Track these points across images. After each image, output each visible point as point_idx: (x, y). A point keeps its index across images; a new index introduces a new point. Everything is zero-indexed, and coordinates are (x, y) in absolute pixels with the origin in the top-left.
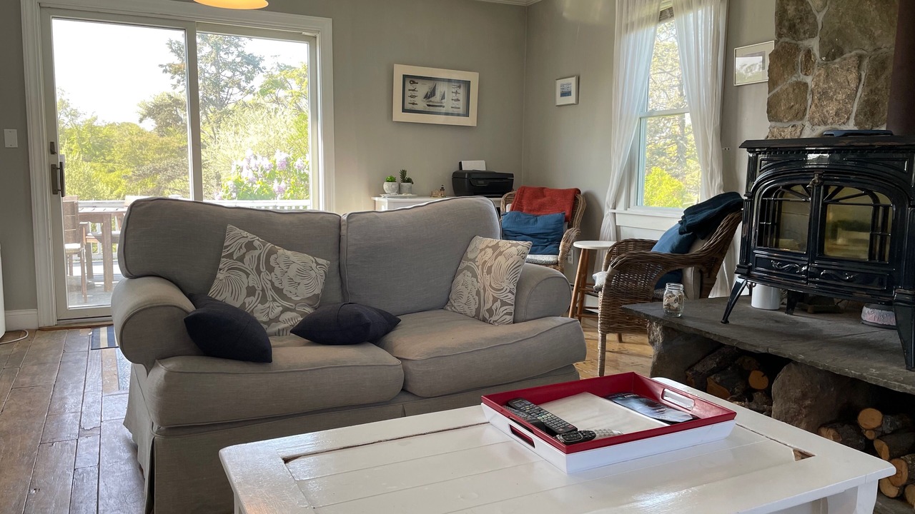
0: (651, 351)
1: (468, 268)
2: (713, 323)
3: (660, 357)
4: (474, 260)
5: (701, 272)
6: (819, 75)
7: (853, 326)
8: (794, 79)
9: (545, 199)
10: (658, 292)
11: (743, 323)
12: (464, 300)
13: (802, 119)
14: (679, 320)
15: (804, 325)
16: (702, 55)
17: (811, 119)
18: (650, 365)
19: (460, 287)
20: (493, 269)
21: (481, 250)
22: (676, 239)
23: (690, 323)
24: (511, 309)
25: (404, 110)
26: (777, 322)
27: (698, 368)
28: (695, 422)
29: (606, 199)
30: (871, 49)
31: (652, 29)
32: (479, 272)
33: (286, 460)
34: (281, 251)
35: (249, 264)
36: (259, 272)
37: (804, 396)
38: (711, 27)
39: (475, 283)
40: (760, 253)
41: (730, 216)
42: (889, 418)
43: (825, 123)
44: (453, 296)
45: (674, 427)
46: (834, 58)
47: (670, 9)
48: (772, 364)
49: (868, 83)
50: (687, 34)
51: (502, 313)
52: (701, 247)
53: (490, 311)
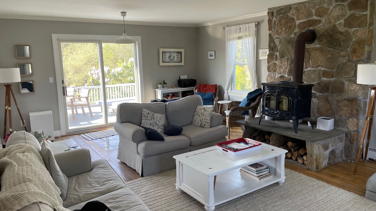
0: (242, 131)
1: (197, 114)
2: (257, 125)
3: (244, 133)
4: (198, 112)
5: (253, 110)
6: (279, 62)
7: (287, 123)
8: (273, 62)
9: (207, 88)
10: (243, 116)
11: (263, 124)
12: (197, 122)
13: (275, 72)
14: (249, 124)
15: (277, 124)
16: (250, 52)
17: (278, 72)
18: (242, 135)
19: (195, 119)
20: (204, 114)
21: (200, 110)
22: (246, 102)
23: (251, 125)
24: (210, 124)
25: (163, 62)
26: (271, 123)
27: (253, 135)
28: (255, 146)
29: (225, 88)
30: (290, 57)
31: (236, 41)
32: (200, 115)
33: (187, 157)
34: (155, 114)
35: (149, 118)
36: (152, 120)
37: (276, 140)
38: (252, 43)
39: (200, 118)
40: (266, 109)
41: (259, 97)
42: (294, 144)
43: (281, 74)
44: (193, 121)
45: (251, 147)
46: (282, 58)
47: (241, 36)
48: (270, 134)
49: (290, 65)
50: (246, 46)
51: (208, 125)
52: (253, 104)
53: (204, 125)
